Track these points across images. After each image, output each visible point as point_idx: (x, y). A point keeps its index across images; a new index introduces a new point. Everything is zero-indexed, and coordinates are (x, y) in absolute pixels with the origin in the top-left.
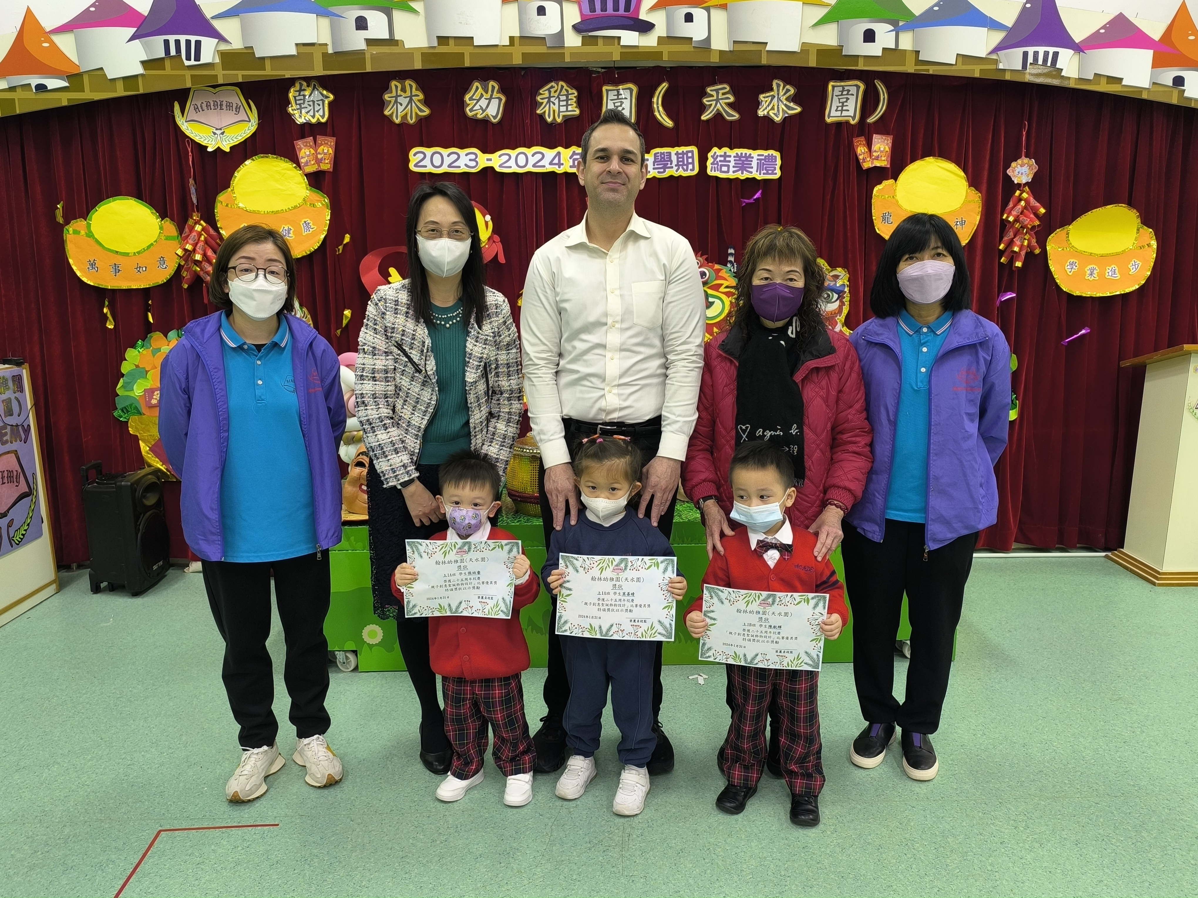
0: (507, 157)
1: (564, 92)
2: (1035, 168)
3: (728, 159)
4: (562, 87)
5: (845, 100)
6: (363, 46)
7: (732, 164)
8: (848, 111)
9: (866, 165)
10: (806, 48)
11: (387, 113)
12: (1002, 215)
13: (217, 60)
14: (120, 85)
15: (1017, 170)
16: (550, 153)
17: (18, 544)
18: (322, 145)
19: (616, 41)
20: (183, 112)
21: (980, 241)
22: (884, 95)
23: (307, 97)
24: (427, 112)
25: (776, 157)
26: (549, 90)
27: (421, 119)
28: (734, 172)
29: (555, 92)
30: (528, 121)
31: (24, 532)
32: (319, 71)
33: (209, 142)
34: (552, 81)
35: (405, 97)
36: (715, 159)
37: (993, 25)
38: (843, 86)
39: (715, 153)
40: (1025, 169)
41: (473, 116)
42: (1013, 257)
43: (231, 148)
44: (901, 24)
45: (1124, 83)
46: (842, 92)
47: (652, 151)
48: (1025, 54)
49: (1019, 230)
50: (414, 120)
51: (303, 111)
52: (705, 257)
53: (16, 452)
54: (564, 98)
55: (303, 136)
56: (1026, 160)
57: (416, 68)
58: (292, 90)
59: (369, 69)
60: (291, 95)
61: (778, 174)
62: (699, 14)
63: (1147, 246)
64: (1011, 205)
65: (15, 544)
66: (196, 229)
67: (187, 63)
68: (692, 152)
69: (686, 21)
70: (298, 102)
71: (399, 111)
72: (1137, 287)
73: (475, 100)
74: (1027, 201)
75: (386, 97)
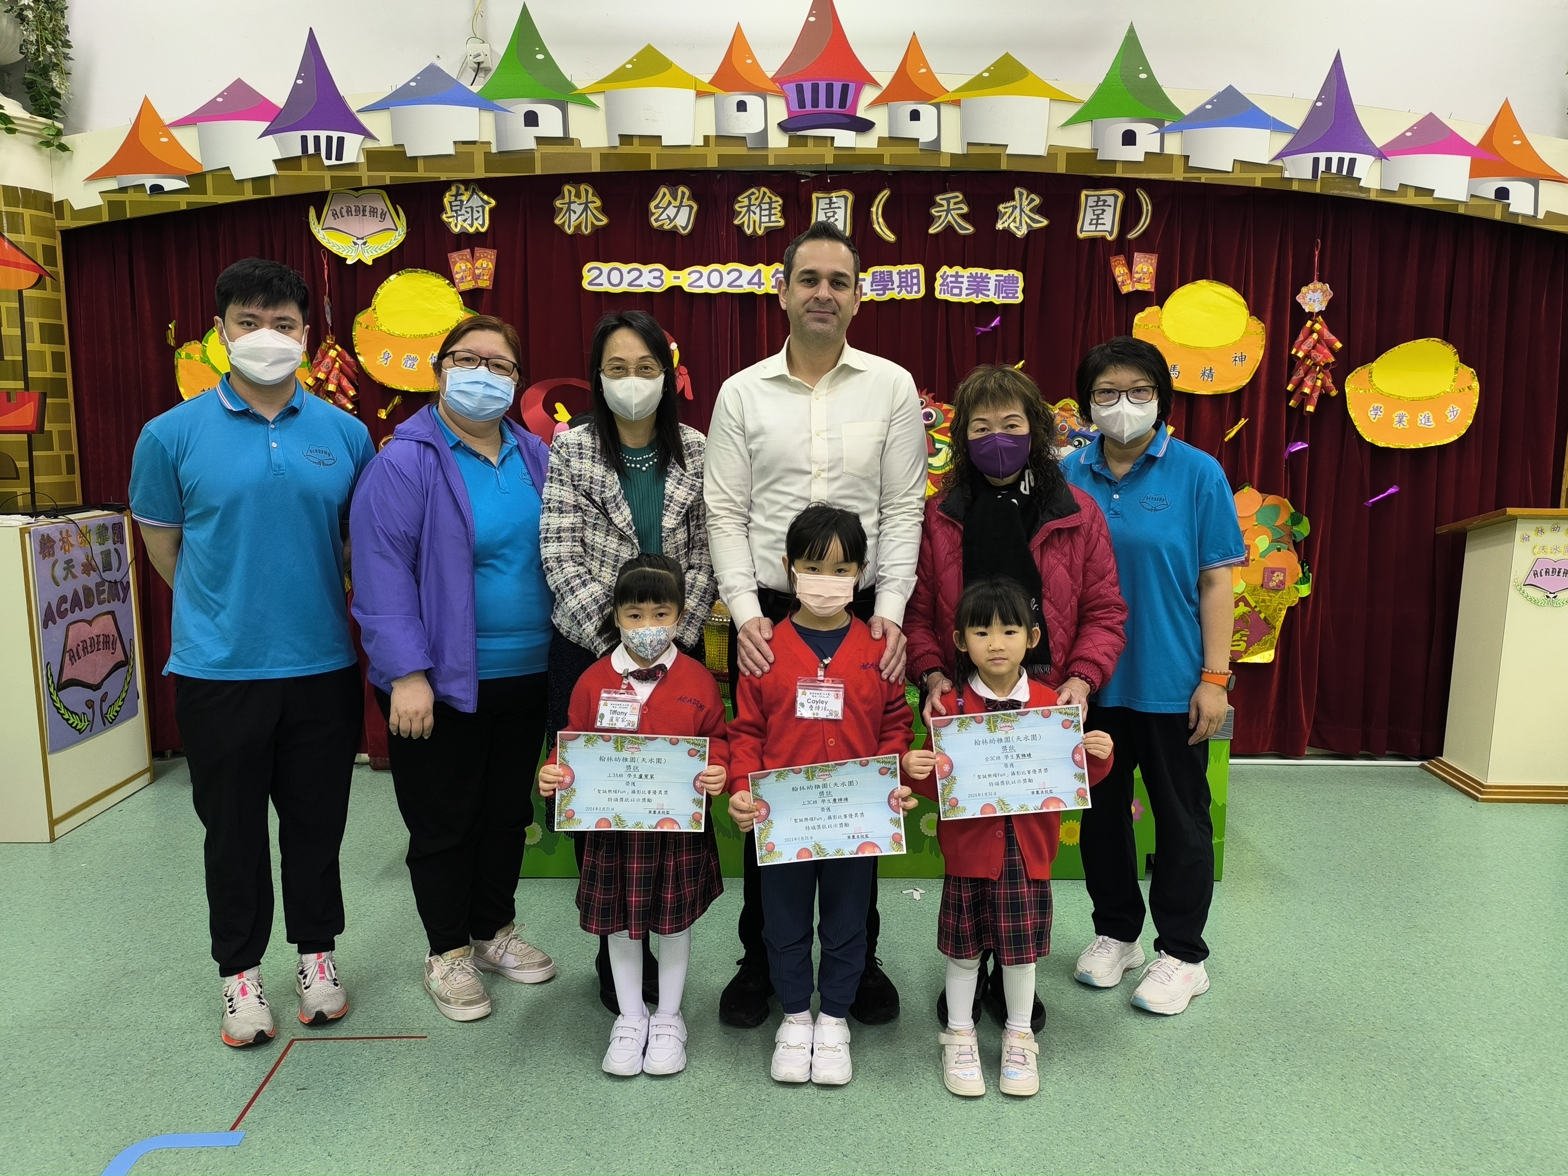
0: (697, 275)
1: (766, 200)
2: (1330, 294)
3: (960, 279)
4: (765, 193)
5: (1100, 212)
6: (532, 145)
7: (965, 286)
8: (1104, 224)
9: (1126, 289)
10: (1053, 152)
11: (557, 221)
12: (1291, 350)
13: (362, 160)
14: (248, 188)
15: (1309, 296)
16: (748, 271)
17: (111, 723)
18: (481, 258)
19: (829, 142)
20: (319, 218)
21: (1263, 380)
22: (1147, 206)
23: (465, 203)
24: (605, 221)
25: (1017, 278)
26: (749, 197)
27: (598, 230)
28: (967, 295)
29: (756, 199)
30: (724, 233)
31: (118, 709)
32: (480, 173)
33: (349, 254)
34: (752, 187)
35: (580, 204)
36: (945, 280)
37: (1277, 126)
38: (1098, 196)
39: (945, 272)
40: (1318, 295)
41: (658, 227)
42: (1304, 400)
43: (374, 260)
44: (1167, 124)
45: (1436, 195)
46: (1097, 202)
47: (869, 269)
48: (1316, 161)
49: (1311, 368)
50: (589, 230)
51: (459, 218)
52: (931, 395)
53: (112, 613)
54: (767, 206)
55: (458, 248)
56: (1319, 285)
57: (593, 171)
58: (447, 194)
59: (538, 172)
60: (446, 201)
61: (1020, 298)
62: (927, 111)
63: (1467, 389)
64: (1301, 337)
65: (109, 722)
66: (330, 354)
67: (327, 163)
68: (917, 271)
69: (911, 120)
70: (454, 208)
71: (572, 220)
72: (1456, 438)
73: (661, 208)
74: (1318, 332)
75: (558, 203)
